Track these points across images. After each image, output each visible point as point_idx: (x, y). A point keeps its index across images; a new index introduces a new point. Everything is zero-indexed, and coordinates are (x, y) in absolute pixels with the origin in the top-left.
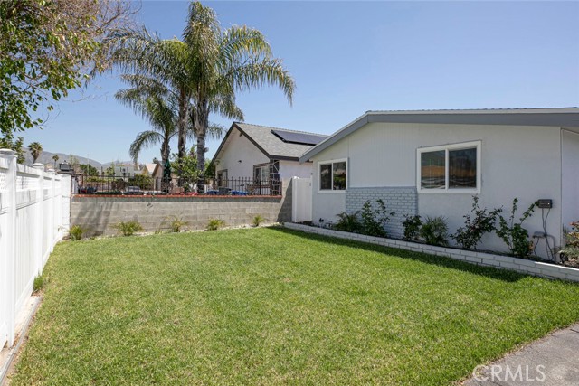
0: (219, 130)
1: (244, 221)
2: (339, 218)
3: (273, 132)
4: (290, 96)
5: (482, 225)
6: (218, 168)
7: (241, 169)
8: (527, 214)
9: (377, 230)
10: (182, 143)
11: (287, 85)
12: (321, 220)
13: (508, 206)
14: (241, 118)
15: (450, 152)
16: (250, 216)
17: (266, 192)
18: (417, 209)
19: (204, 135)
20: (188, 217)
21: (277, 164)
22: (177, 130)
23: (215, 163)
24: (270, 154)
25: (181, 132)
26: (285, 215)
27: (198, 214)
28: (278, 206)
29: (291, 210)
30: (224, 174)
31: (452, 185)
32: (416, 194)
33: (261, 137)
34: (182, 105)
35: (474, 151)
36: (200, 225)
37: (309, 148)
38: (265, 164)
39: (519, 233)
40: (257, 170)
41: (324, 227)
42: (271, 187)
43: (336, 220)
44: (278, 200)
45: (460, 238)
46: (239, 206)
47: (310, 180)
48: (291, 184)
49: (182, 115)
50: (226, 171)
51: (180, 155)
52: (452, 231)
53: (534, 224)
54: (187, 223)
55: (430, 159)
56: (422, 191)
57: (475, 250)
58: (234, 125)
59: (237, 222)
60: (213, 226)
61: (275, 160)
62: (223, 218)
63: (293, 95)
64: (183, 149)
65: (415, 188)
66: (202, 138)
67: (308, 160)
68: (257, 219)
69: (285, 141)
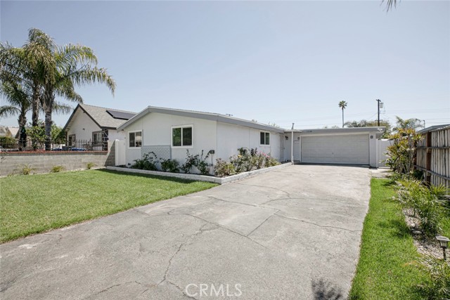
0: (68, 108)
1: (80, 167)
2: (135, 162)
3: (107, 111)
4: (113, 91)
5: (192, 162)
6: (69, 133)
7: (84, 134)
8: (207, 157)
9: (152, 167)
10: (35, 116)
11: (110, 84)
12: (129, 164)
13: (200, 154)
14: (81, 101)
15: (184, 129)
16: (85, 163)
17: (100, 148)
18: (171, 156)
19: (51, 112)
20: (36, 165)
21: (107, 132)
22: (31, 107)
23: (66, 130)
24: (101, 125)
25: (35, 108)
26: (111, 161)
27: (44, 163)
28: (105, 157)
29: (114, 159)
30: (73, 137)
31: (184, 145)
32: (171, 148)
33: (97, 115)
34: (35, 90)
35: (191, 128)
36: (47, 170)
37: (125, 121)
38: (99, 132)
39: (203, 164)
40: (95, 135)
41: (131, 168)
42: (103, 146)
43: (133, 163)
44: (105, 154)
45: (184, 168)
46: (76, 157)
47: (124, 141)
48: (114, 144)
49: (35, 97)
50: (75, 135)
51: (34, 124)
52: (181, 165)
53: (209, 161)
54: (34, 169)
55: (176, 132)
56: (173, 147)
57: (190, 173)
58: (79, 106)
59: (75, 167)
60: (56, 170)
61: (106, 130)
62: (64, 165)
63: (115, 90)
64: (36, 121)
65: (170, 146)
66: (49, 114)
67: (122, 129)
68: (89, 165)
69: (115, 118)
